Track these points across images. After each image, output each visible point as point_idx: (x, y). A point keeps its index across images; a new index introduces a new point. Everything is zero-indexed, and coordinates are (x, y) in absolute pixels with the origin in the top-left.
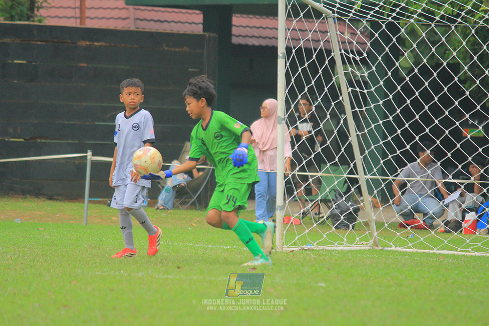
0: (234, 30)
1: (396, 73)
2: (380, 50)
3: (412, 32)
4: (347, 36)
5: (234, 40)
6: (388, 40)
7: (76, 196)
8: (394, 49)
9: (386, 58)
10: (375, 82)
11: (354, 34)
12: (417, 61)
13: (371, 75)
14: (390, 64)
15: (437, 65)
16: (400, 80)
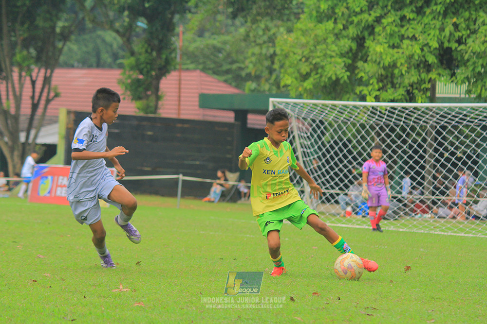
0: (249, 121)
1: (323, 143)
2: (315, 132)
3: (330, 124)
4: (301, 125)
5: (249, 126)
6: (319, 128)
7: (173, 194)
8: (322, 132)
9: (319, 136)
10: (313, 147)
11: (303, 124)
12: (332, 138)
13: (312, 144)
14: (320, 139)
15: (341, 140)
16: (324, 146)
